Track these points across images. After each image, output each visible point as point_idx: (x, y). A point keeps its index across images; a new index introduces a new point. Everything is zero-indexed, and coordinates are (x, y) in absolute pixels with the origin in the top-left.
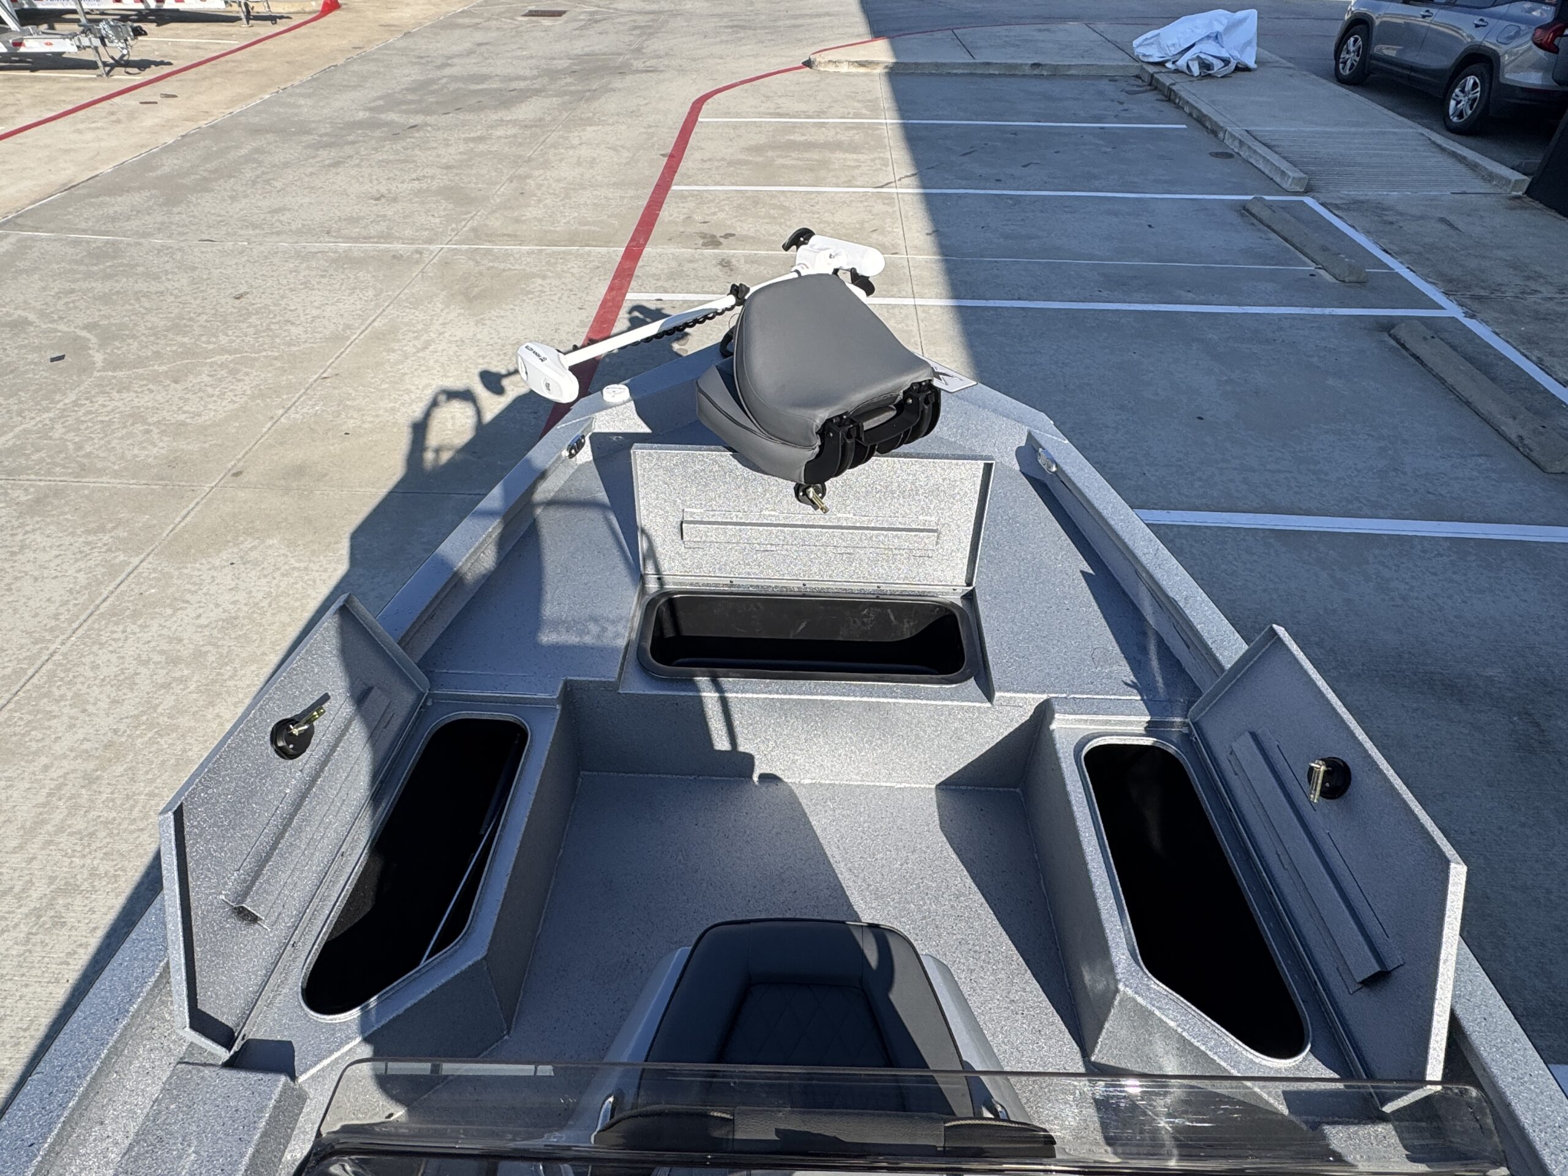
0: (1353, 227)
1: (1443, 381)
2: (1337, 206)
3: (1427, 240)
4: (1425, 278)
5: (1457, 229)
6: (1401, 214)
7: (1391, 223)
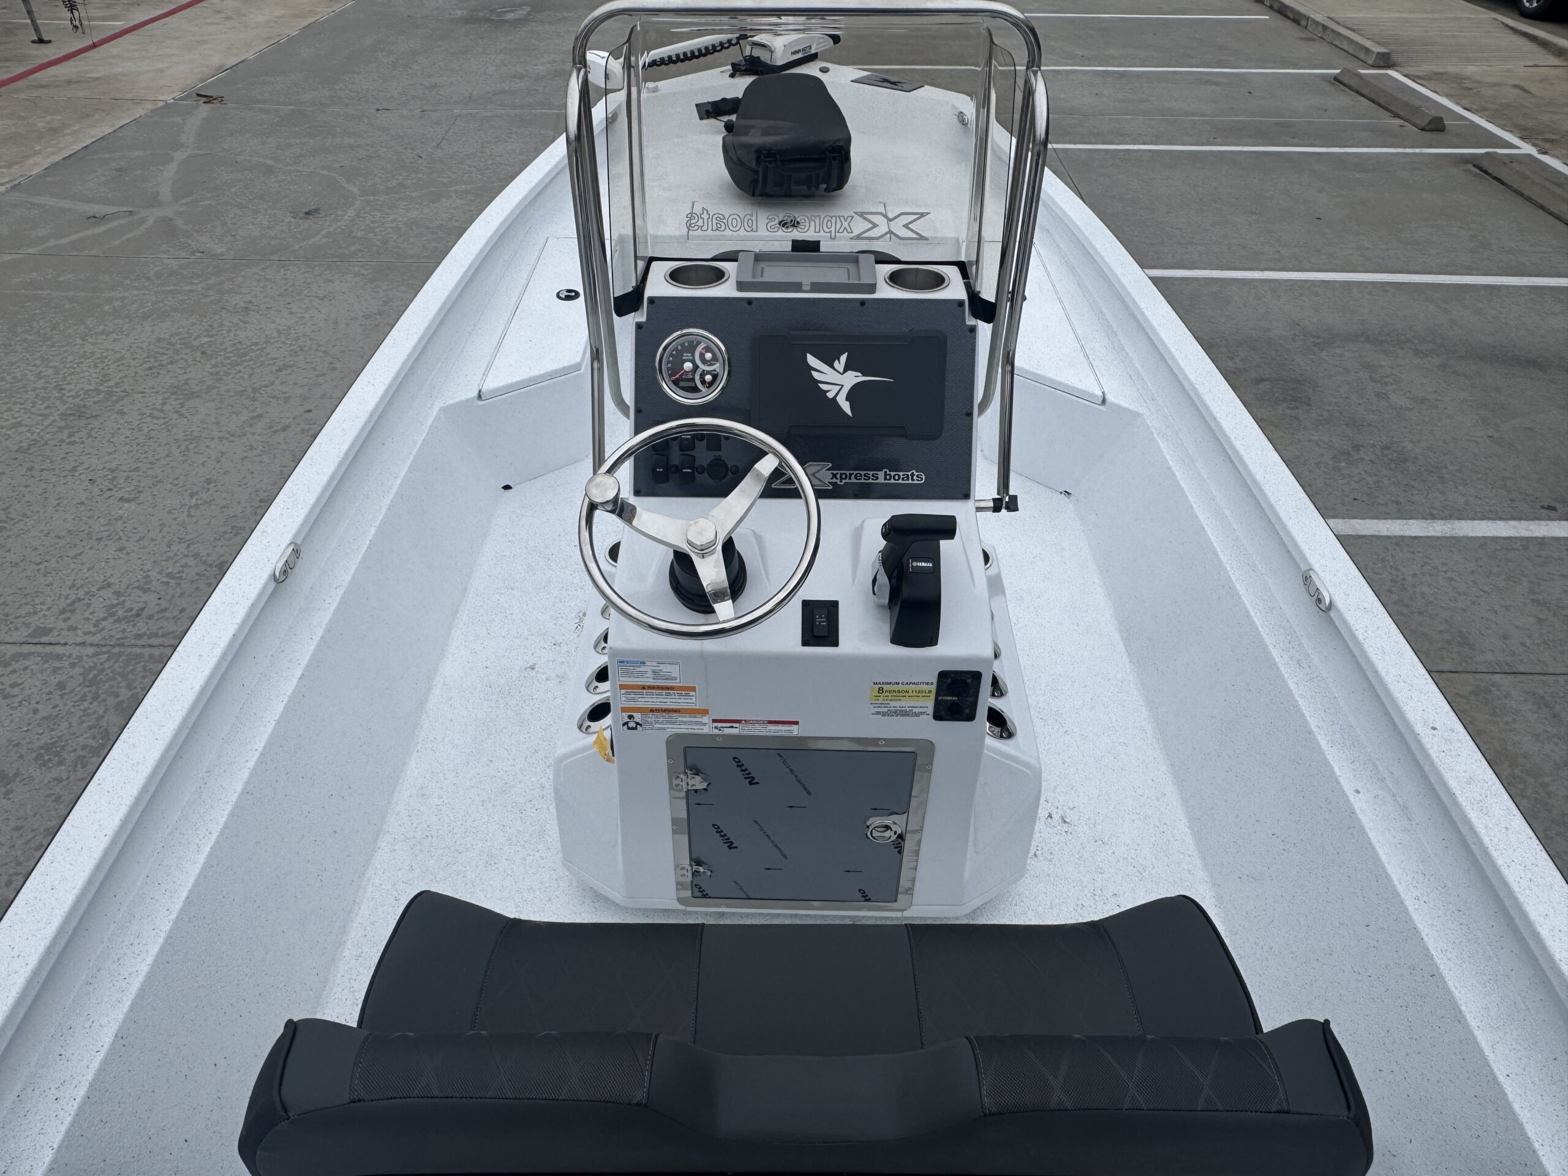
0: (1435, 92)
1: (1521, 194)
2: (1419, 77)
3: (1503, 101)
4: (1503, 128)
5: (1530, 93)
6: (1479, 82)
7: (1470, 89)
